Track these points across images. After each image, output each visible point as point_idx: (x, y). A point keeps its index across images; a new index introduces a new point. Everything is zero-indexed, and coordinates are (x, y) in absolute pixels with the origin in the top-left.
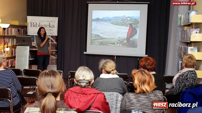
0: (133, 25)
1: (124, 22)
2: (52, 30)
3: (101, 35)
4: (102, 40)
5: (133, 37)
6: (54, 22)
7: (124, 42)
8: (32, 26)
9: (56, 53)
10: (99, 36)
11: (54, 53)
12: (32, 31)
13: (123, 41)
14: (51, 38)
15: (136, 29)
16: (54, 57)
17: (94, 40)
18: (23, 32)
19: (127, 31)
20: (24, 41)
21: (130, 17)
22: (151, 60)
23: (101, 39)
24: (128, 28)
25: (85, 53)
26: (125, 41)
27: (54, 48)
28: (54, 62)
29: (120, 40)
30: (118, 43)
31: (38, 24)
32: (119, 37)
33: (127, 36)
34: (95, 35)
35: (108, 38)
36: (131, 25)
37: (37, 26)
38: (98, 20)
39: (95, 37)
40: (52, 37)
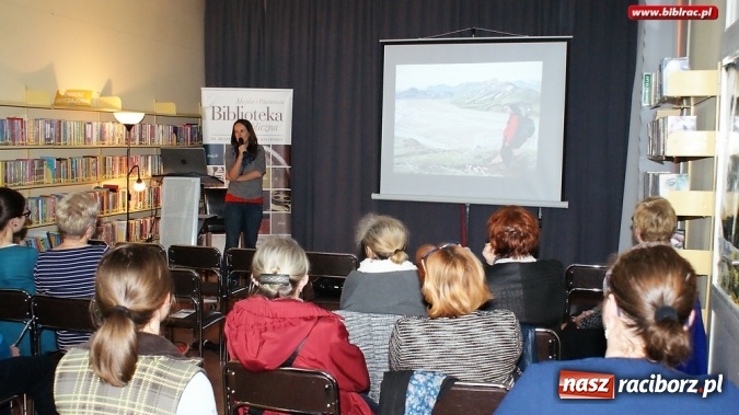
0: (522, 108)
1: (492, 99)
2: (276, 128)
3: (422, 140)
4: (424, 157)
5: (523, 146)
6: (283, 103)
7: (494, 161)
8: (217, 116)
9: (288, 199)
10: (417, 143)
11: (282, 197)
12: (217, 133)
13: (490, 160)
14: (272, 152)
15: (532, 121)
16: (283, 211)
17: (402, 156)
18: (192, 136)
19: (504, 126)
20: (184, 162)
21: (511, 84)
22: (525, 219)
23: (422, 153)
24: (505, 118)
25: (374, 196)
26: (498, 159)
27: (282, 181)
28: (283, 223)
29: (480, 157)
30: (475, 166)
31: (233, 109)
32: (478, 147)
33: (505, 141)
34: (405, 141)
35: (444, 151)
36: (514, 107)
37: (232, 116)
38: (413, 93)
39: (406, 146)
40: (275, 147)
